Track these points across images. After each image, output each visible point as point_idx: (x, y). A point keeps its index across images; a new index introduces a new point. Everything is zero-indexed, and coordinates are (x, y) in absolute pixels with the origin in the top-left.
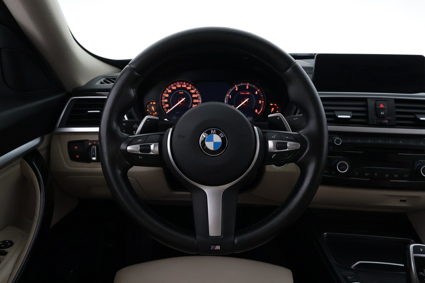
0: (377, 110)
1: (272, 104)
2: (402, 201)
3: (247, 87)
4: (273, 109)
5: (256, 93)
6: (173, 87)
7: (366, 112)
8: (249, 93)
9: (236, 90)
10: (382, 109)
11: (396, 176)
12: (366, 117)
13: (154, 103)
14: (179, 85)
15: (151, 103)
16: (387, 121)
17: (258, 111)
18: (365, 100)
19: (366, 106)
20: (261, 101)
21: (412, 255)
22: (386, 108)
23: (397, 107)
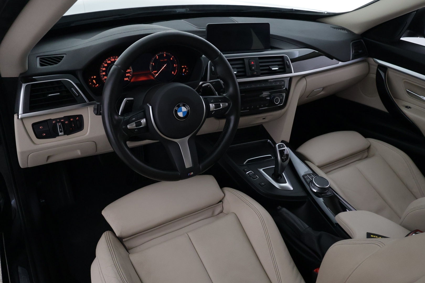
0: (250, 66)
1: (183, 67)
2: (263, 119)
3: (164, 55)
4: (184, 69)
5: (171, 59)
6: (108, 61)
7: (244, 68)
8: (166, 60)
9: (157, 58)
10: (253, 65)
11: (262, 106)
12: (245, 71)
13: (95, 77)
14: (113, 59)
15: (92, 77)
16: (256, 73)
17: (174, 73)
18: (243, 59)
19: (244, 64)
20: (175, 65)
21: (278, 150)
22: (255, 64)
23: (260, 62)
